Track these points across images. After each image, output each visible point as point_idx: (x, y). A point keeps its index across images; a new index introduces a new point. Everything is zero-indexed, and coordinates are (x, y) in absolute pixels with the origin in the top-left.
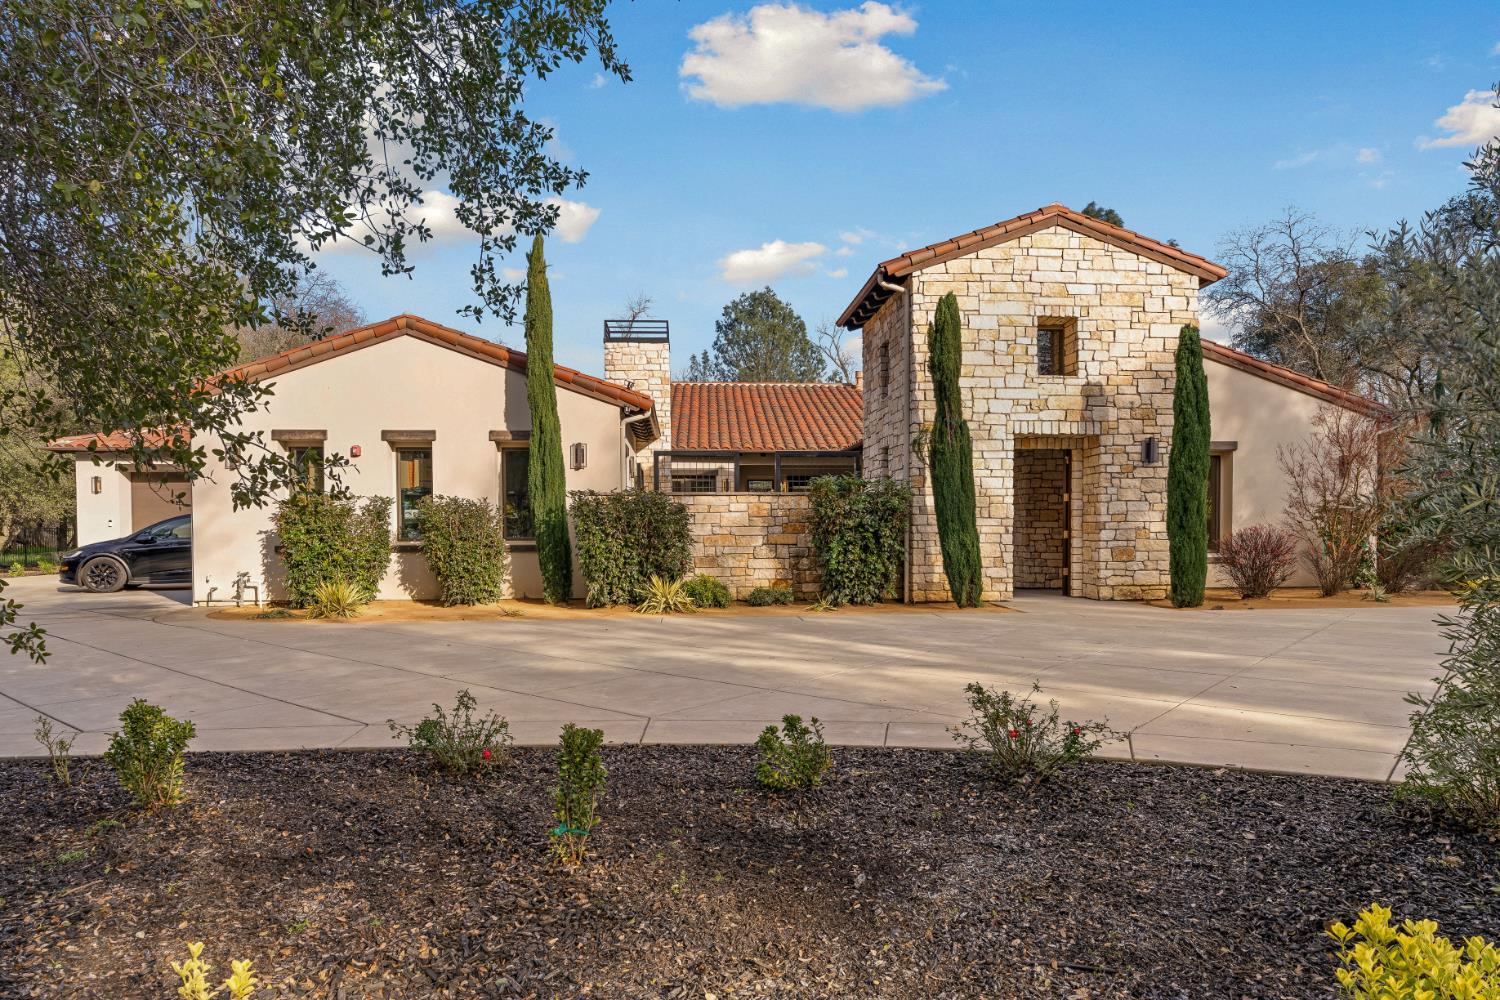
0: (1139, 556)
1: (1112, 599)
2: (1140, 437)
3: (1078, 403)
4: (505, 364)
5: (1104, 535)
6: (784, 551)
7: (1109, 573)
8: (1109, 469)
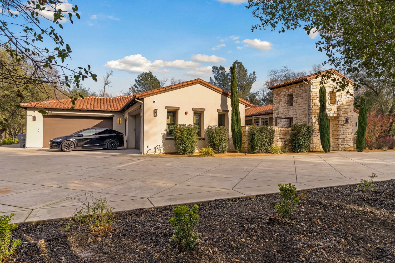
0: (345, 142)
1: (341, 151)
2: (345, 117)
3: (336, 110)
4: (221, 93)
5: (340, 137)
6: (283, 140)
7: (341, 145)
8: (341, 124)
